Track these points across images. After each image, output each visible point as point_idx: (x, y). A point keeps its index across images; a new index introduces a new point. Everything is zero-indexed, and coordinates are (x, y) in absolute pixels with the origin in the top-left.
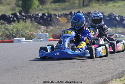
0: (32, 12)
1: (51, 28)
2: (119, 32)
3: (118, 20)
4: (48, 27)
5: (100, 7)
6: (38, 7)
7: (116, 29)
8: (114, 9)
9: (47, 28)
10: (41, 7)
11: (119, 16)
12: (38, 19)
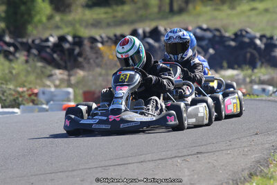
0: (35, 32)
1: (81, 73)
2: (260, 80)
3: (260, 48)
4: (72, 72)
5: (216, 13)
6: (50, 18)
7: (253, 70)
8: (253, 19)
9: (69, 75)
10: (57, 18)
11: (262, 37)
12: (48, 50)
